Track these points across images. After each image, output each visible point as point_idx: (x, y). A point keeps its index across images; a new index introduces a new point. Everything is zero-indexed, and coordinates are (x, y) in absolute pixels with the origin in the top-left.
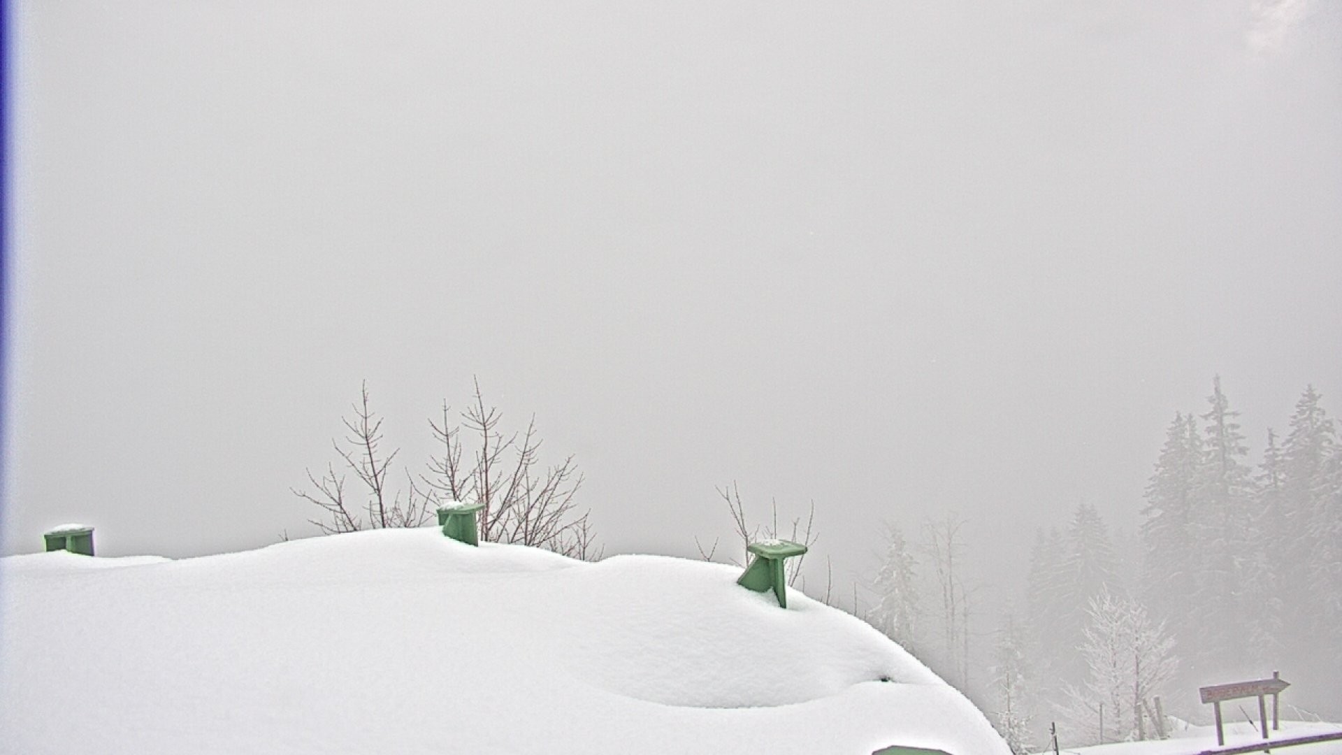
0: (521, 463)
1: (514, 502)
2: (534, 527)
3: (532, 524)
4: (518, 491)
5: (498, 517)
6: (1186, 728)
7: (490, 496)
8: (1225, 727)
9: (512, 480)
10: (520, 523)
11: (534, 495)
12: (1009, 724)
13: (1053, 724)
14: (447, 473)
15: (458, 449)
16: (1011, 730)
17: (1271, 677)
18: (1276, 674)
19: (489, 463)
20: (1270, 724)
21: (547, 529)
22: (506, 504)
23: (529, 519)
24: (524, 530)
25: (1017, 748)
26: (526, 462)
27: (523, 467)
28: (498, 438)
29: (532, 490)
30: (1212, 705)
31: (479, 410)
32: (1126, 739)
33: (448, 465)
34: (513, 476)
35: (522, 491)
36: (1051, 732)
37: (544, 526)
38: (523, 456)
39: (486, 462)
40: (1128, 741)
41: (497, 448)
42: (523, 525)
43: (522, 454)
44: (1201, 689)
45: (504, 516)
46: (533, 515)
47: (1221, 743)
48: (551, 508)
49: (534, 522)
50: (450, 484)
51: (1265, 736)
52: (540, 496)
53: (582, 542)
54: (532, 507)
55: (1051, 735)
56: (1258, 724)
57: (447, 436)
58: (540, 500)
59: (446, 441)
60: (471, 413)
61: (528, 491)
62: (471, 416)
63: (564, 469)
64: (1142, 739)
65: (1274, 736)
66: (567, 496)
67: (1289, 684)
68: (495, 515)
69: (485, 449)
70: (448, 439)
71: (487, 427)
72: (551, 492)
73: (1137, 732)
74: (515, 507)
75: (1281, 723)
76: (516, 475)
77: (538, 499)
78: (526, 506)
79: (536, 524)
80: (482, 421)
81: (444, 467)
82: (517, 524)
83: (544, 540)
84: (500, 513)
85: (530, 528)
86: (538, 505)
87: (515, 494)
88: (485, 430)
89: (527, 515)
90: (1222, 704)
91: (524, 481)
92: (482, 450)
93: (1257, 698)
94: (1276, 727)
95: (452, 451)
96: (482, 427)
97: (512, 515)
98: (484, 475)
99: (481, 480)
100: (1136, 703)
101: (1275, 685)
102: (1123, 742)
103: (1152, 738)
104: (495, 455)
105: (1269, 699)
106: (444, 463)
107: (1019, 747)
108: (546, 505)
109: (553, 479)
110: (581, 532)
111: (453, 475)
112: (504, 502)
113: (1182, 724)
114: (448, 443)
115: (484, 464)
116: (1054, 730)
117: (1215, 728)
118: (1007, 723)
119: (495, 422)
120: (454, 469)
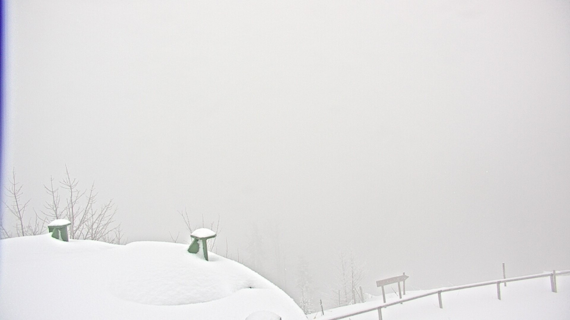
0: (89, 203)
1: (86, 221)
2: (96, 232)
3: (95, 230)
4: (87, 216)
5: (78, 228)
6: (372, 297)
7: (74, 218)
8: (386, 295)
9: (84, 211)
10: (89, 230)
11: (95, 217)
12: (304, 302)
13: (321, 300)
14: (53, 209)
15: (58, 198)
16: (304, 304)
17: (402, 275)
18: (404, 273)
19: (73, 204)
20: (402, 293)
21: (102, 232)
22: (82, 222)
23: (93, 228)
24: (91, 233)
25: (307, 311)
26: (91, 202)
27: (89, 205)
28: (77, 192)
29: (94, 215)
30: (381, 287)
31: (68, 180)
32: (349, 304)
33: (54, 205)
34: (85, 209)
35: (89, 215)
36: (320, 303)
37: (100, 231)
38: (89, 200)
39: (72, 204)
40: (350, 304)
41: (77, 197)
42: (91, 231)
43: (89, 199)
44: (377, 282)
45: (81, 227)
46: (95, 226)
47: (385, 302)
48: (103, 223)
49: (96, 229)
50: (55, 214)
51: (401, 298)
52: (98, 217)
53: (118, 237)
54: (94, 222)
55: (320, 305)
56: (398, 293)
57: (53, 192)
58: (98, 219)
59: (52, 194)
60: (64, 181)
61: (92, 215)
62: (64, 183)
63: (109, 205)
64: (355, 303)
65: (404, 297)
66: (110, 217)
67: (409, 277)
68: (77, 227)
69: (71, 198)
70: (53, 194)
71: (72, 188)
72: (103, 215)
73: (353, 301)
74: (86, 223)
75: (406, 292)
76: (86, 208)
77: (96, 220)
78: (92, 222)
79: (96, 231)
80: (70, 185)
81: (52, 207)
82: (87, 230)
83: (101, 237)
84: (80, 225)
85: (94, 232)
86: (97, 222)
87: (86, 217)
88: (71, 189)
89: (92, 226)
90: (384, 286)
91: (90, 211)
92: (70, 198)
93: (397, 283)
94: (404, 294)
95: (55, 199)
96: (70, 188)
97: (85, 227)
98: (71, 209)
99: (69, 211)
100: (352, 289)
101: (403, 278)
102: (348, 305)
103: (359, 302)
104: (76, 200)
105: (402, 283)
106: (52, 204)
107: (308, 311)
108: (101, 221)
109: (104, 209)
110: (117, 233)
111: (56, 210)
112: (81, 221)
113: (370, 296)
114: (53, 195)
115: (71, 204)
116: (321, 303)
117: (382, 296)
118: (302, 302)
119: (76, 185)
120: (57, 207)
